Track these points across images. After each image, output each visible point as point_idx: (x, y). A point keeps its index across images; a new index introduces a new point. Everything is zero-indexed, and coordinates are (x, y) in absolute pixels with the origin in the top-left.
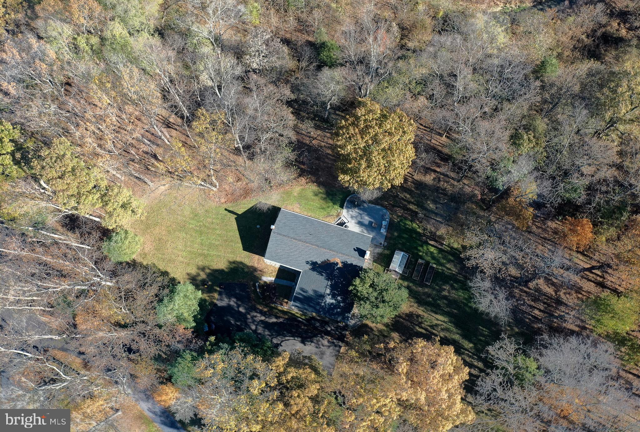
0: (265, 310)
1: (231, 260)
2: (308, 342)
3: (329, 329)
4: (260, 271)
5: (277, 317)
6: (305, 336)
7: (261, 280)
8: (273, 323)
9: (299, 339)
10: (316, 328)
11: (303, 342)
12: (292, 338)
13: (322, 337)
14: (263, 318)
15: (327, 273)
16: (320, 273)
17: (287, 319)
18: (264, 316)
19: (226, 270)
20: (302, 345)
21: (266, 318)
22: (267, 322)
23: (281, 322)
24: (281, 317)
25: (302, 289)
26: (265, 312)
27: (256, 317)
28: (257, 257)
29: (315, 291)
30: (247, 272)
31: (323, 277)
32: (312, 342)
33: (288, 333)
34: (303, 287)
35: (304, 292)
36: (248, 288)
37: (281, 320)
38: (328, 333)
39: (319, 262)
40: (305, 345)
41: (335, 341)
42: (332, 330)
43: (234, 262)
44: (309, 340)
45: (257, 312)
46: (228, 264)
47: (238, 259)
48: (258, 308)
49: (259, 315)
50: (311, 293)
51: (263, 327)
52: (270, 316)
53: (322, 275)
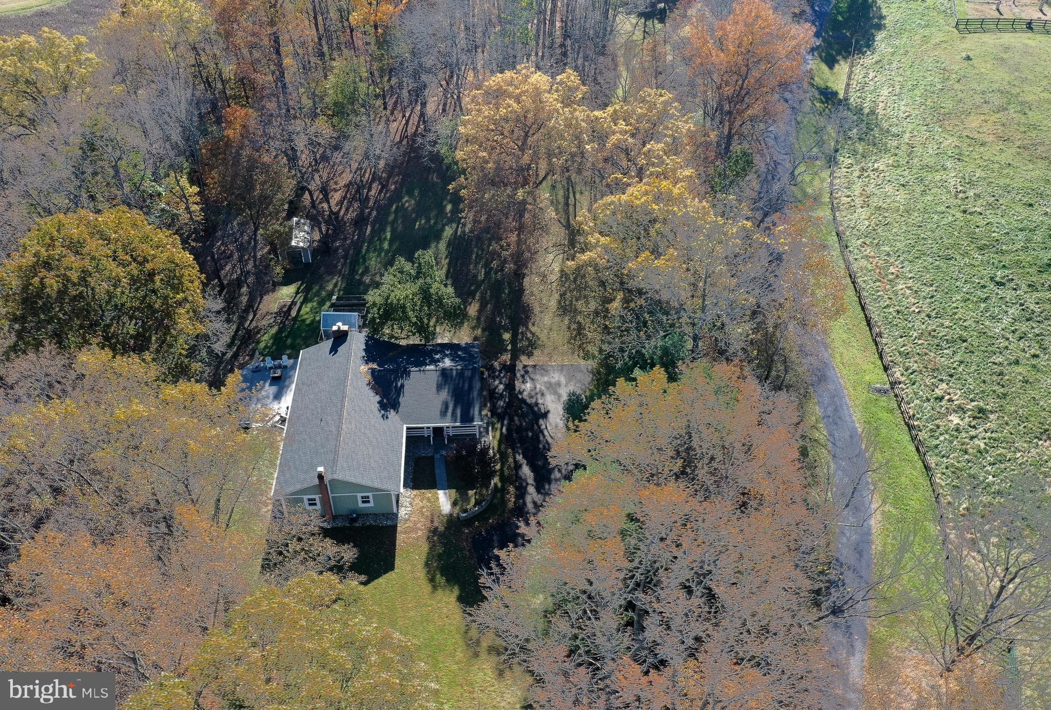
0: (512, 489)
1: (428, 588)
2: (539, 409)
3: (501, 387)
4: (432, 522)
5: (518, 466)
6: (531, 417)
7: (451, 515)
8: (534, 468)
9: (541, 422)
10: (509, 405)
11: (545, 415)
12: (546, 433)
13: (521, 393)
14: (531, 489)
15: (396, 379)
16: (399, 390)
17: (513, 449)
18: (525, 488)
19: (456, 591)
20: (550, 416)
21: (527, 484)
22: (535, 480)
23: (525, 457)
24: (515, 458)
25: (444, 413)
26: (517, 488)
27: (535, 503)
28: (400, 538)
29: (439, 388)
30: (445, 545)
31: (406, 383)
32: (537, 404)
33: (539, 441)
34: (438, 413)
35: (447, 407)
36: (480, 534)
37: (519, 457)
38: (510, 387)
39: (378, 398)
40: (548, 411)
41: (518, 375)
42: (501, 383)
43: (432, 580)
44: (536, 409)
45: (525, 504)
46: (440, 591)
47: (421, 573)
48: (515, 502)
49: (528, 499)
50: (444, 395)
51: (550, 484)
52: (520, 478)
53: (402, 386)
